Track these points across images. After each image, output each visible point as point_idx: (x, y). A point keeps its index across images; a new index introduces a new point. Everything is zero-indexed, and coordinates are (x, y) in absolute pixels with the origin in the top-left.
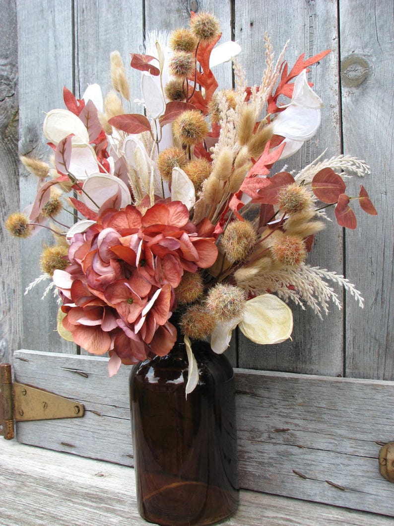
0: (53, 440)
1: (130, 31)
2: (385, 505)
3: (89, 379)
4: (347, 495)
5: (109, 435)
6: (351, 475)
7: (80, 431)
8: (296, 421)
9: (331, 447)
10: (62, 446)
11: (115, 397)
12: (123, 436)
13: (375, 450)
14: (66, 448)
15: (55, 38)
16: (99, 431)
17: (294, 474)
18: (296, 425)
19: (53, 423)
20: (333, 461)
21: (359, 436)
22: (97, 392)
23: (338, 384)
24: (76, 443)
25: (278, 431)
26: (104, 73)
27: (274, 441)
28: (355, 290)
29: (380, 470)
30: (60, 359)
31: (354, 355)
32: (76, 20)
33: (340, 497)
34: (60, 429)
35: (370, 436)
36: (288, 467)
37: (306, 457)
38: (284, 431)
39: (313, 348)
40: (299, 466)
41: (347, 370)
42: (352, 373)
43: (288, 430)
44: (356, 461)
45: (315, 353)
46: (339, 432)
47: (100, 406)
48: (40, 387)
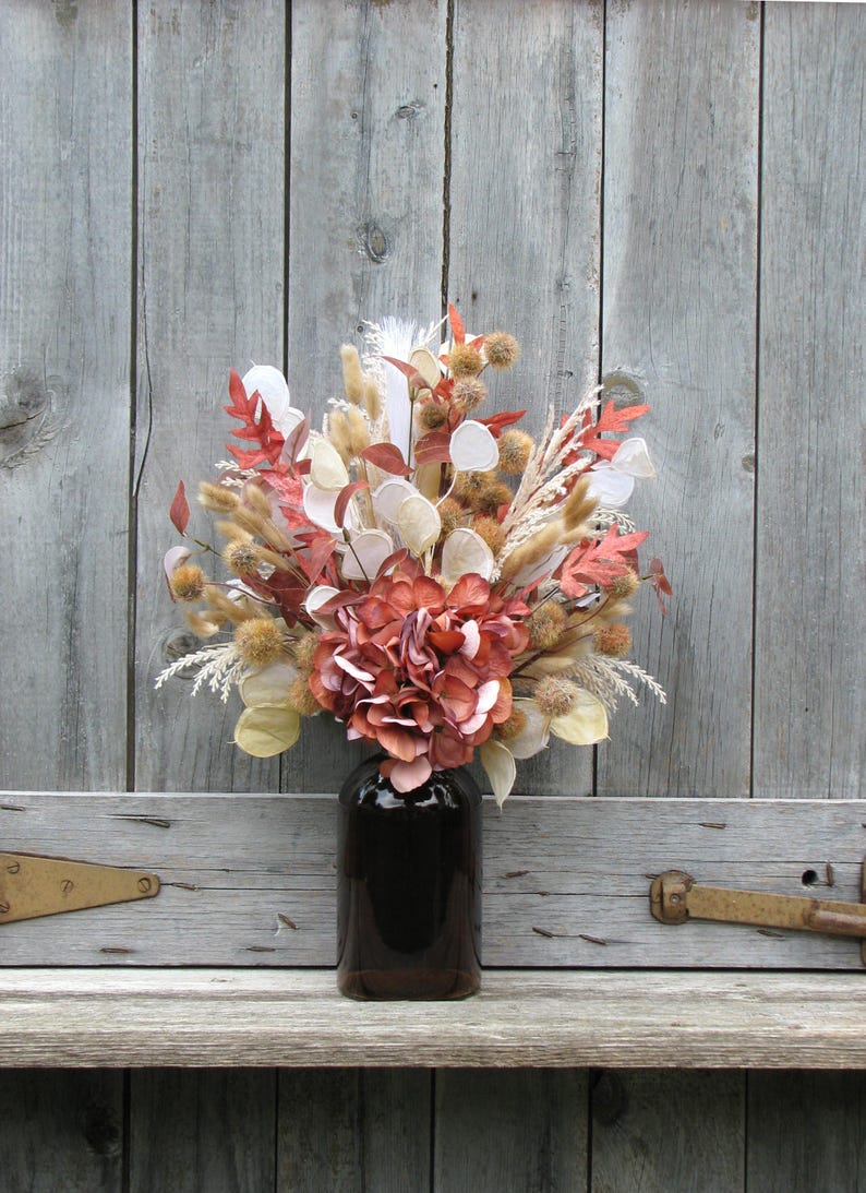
0: (81, 948)
1: (257, 254)
2: (657, 954)
3: (172, 830)
4: (609, 949)
5: (212, 919)
6: (614, 923)
7: (145, 922)
8: (539, 860)
9: (586, 888)
10: (104, 955)
11: (227, 854)
12: (242, 917)
13: (643, 886)
14: (114, 958)
15: (89, 225)
16: (192, 916)
17: (534, 933)
18: (538, 864)
19: (83, 917)
20: (590, 908)
21: (624, 870)
22: (189, 851)
23: (596, 805)
24: (139, 944)
25: (511, 875)
26: (198, 313)
27: (504, 890)
28: (655, 684)
29: (651, 910)
30: (104, 801)
31: (608, 767)
32: (140, 205)
33: (599, 954)
34: (100, 925)
35: (638, 867)
36: (526, 925)
37: (552, 906)
38: (520, 874)
39: (551, 761)
40: (542, 921)
41: (599, 788)
42: (606, 791)
43: (527, 872)
44: (619, 903)
45: (554, 768)
46: (598, 867)
47: (194, 872)
48: (51, 855)
